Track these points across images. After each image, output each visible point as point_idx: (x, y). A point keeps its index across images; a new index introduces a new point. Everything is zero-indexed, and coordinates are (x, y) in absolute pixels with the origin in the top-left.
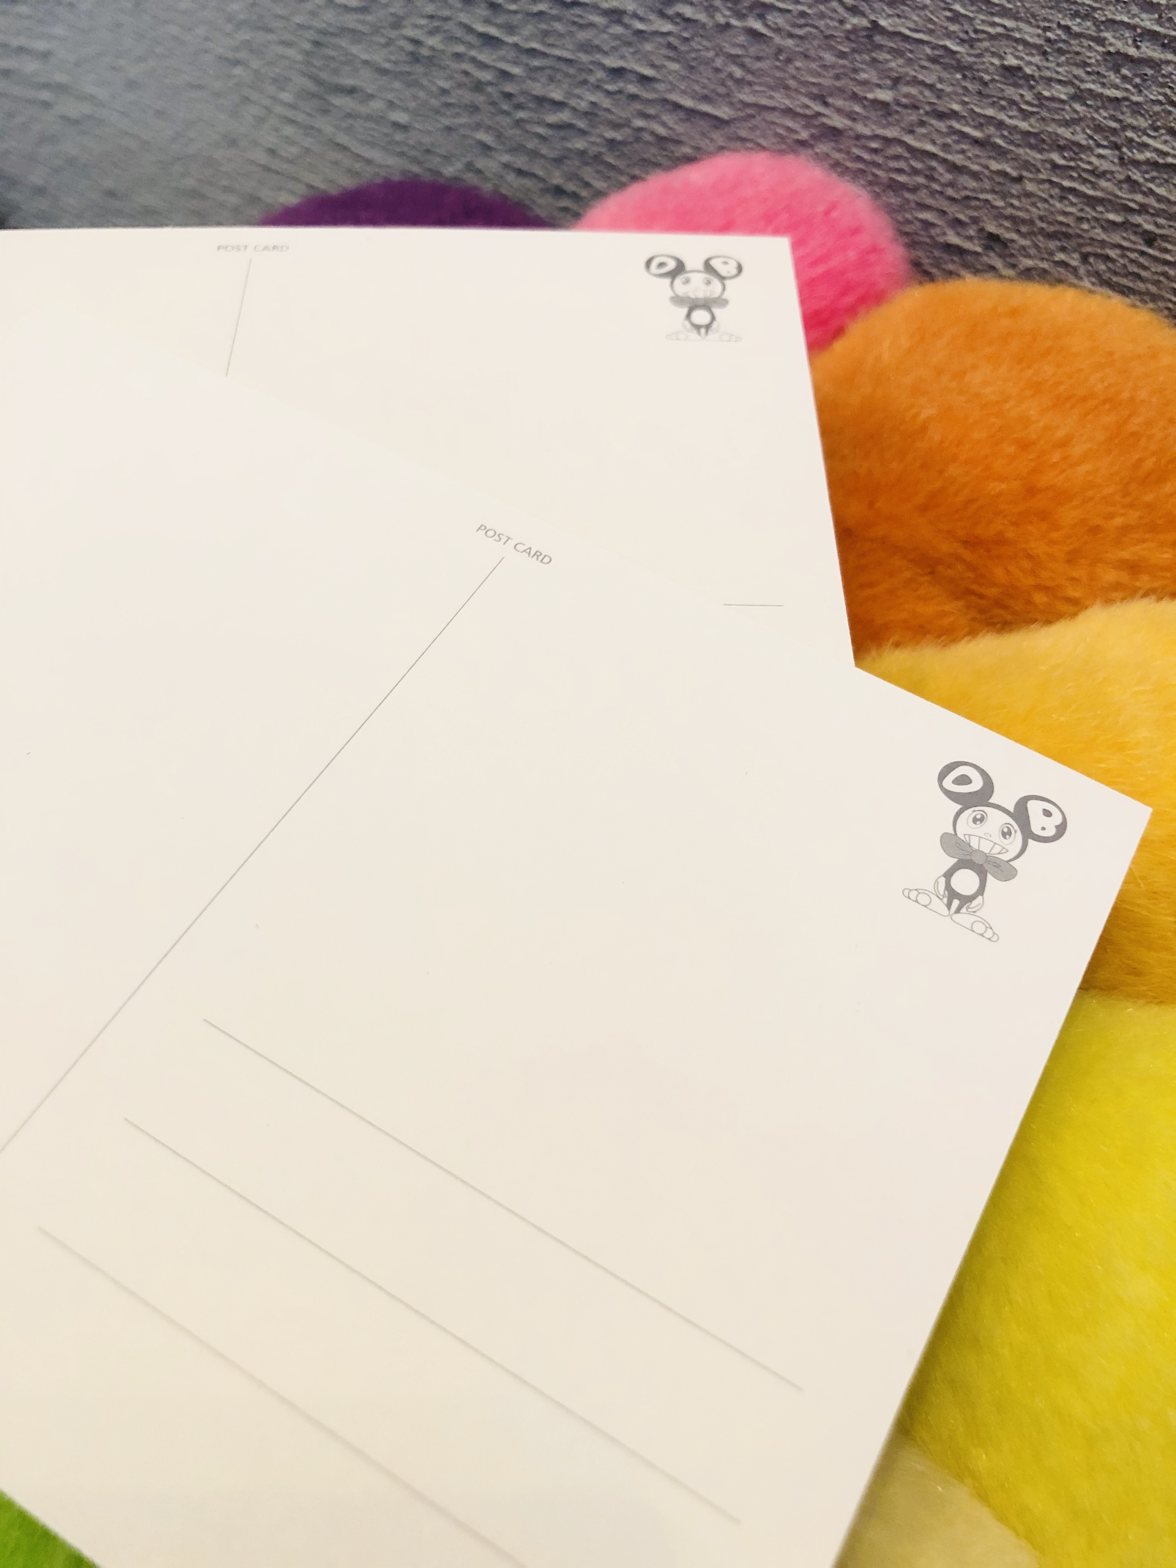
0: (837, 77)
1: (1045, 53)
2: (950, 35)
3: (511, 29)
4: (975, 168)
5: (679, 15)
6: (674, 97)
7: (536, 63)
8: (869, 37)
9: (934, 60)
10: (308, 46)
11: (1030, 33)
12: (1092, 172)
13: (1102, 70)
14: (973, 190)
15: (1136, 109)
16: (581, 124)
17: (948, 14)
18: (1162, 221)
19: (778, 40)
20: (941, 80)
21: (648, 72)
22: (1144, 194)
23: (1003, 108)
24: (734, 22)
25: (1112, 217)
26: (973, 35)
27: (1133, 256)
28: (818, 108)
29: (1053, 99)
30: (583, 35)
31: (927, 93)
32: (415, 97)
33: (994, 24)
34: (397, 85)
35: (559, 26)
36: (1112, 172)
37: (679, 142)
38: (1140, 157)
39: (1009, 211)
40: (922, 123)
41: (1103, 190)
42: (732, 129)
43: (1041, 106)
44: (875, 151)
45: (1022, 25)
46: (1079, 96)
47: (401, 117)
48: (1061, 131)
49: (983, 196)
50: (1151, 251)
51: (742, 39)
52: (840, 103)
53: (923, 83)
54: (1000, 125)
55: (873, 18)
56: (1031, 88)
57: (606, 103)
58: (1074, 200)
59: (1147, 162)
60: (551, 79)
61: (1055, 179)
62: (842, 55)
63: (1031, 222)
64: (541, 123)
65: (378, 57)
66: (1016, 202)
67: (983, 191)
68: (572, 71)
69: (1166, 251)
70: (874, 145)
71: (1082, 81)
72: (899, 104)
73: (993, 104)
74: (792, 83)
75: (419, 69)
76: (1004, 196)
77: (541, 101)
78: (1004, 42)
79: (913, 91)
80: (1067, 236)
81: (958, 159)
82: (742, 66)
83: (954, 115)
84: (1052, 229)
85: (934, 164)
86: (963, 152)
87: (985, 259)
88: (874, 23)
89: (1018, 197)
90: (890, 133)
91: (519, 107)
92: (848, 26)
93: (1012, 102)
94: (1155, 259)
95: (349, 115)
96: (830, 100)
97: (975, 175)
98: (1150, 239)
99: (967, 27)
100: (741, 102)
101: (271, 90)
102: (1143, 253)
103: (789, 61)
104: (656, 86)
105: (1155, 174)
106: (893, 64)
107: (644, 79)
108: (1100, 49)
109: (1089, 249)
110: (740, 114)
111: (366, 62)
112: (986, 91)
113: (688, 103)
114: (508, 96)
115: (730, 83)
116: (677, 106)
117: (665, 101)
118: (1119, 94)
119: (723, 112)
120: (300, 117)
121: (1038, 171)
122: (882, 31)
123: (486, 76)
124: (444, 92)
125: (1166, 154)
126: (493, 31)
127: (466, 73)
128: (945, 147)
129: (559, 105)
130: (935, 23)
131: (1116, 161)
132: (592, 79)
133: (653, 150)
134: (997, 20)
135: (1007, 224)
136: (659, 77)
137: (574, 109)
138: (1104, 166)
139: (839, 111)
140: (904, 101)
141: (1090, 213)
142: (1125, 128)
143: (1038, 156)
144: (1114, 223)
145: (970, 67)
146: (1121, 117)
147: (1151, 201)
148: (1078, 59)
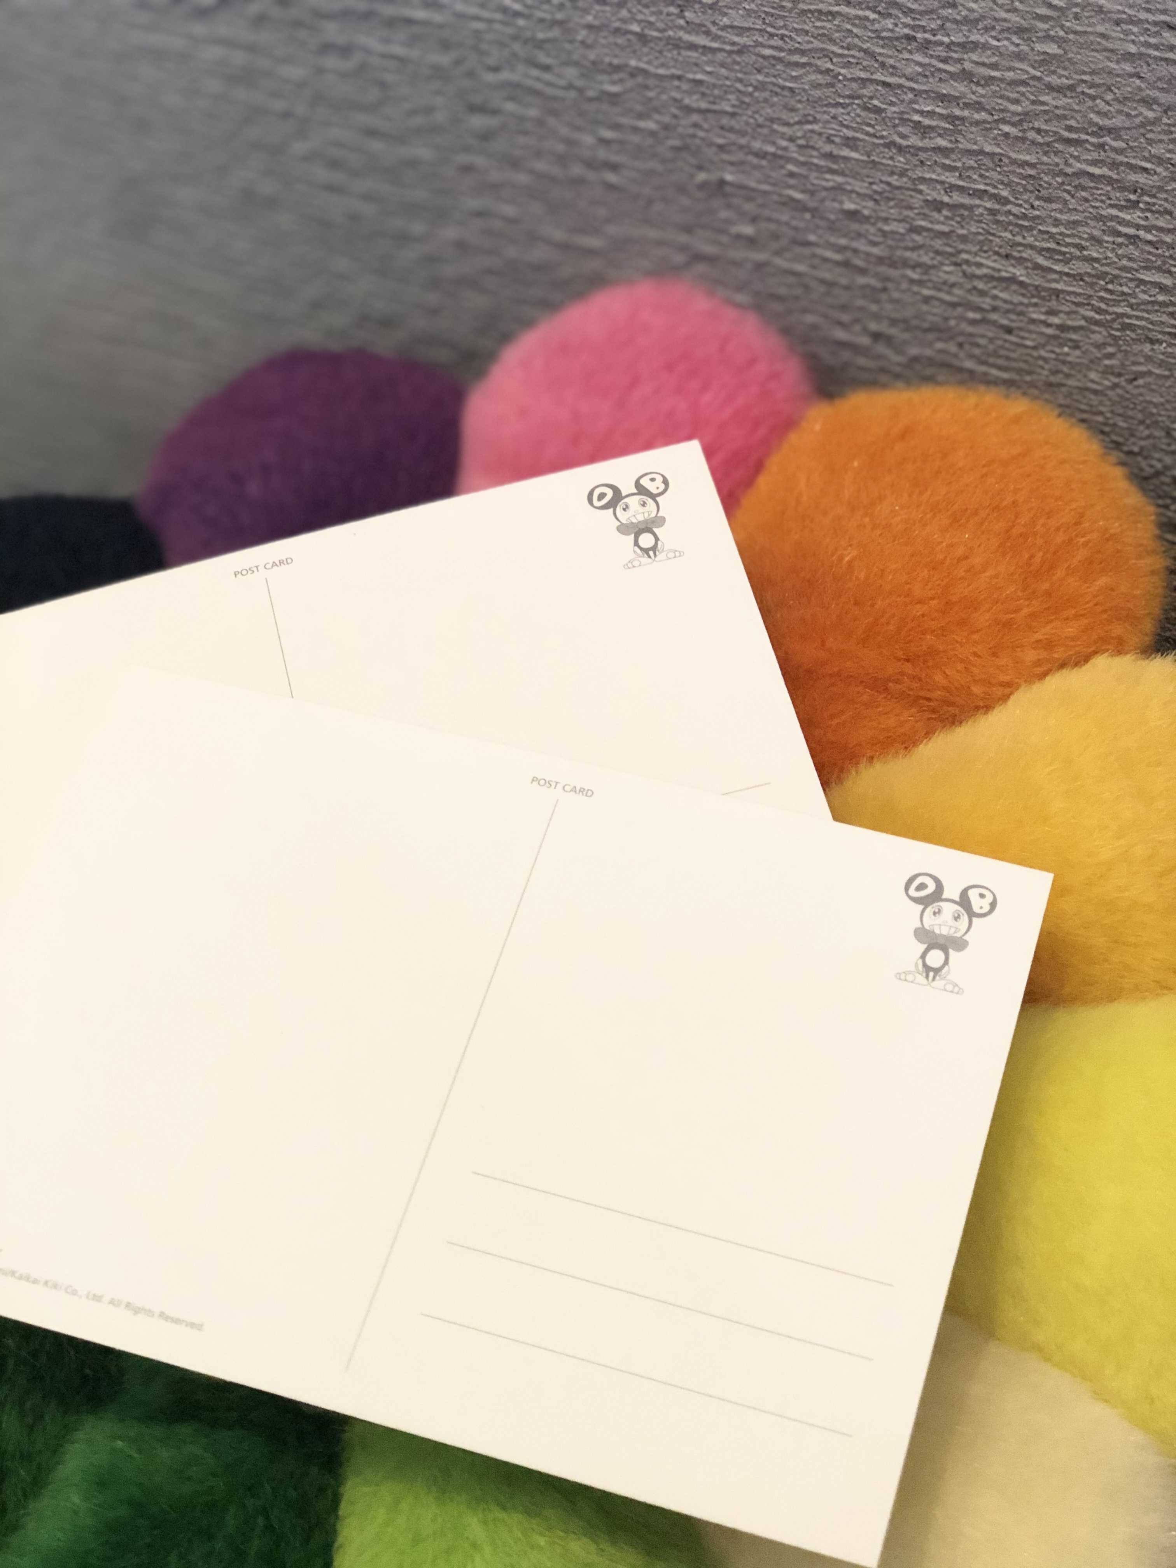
0: (698, 216)
1: (875, 200)
2: (789, 187)
4: (844, 282)
6: (543, 233)
8: (720, 189)
9: (783, 205)
11: (860, 186)
12: (945, 284)
13: (927, 211)
14: (847, 299)
15: (964, 239)
17: (784, 172)
18: (1012, 317)
19: (634, 189)
20: (793, 218)
22: (991, 298)
23: (852, 239)
24: (590, 176)
25: (971, 315)
26: (810, 187)
27: (1000, 343)
29: (893, 232)
31: (784, 228)
33: (827, 180)
36: (960, 284)
38: (978, 272)
39: (884, 313)
40: (787, 250)
41: (957, 296)
42: (607, 257)
43: (884, 237)
45: (850, 180)
46: (915, 230)
48: (908, 254)
49: (857, 303)
50: (1011, 339)
52: (706, 235)
53: (780, 222)
54: (855, 251)
55: (719, 174)
56: (872, 224)
58: (936, 303)
59: (985, 276)
61: (916, 290)
62: (699, 200)
66: (887, 307)
67: (855, 299)
71: (913, 219)
72: (760, 236)
73: (844, 236)
76: (874, 302)
78: (839, 192)
79: (773, 227)
80: (940, 330)
81: (827, 276)
86: (829, 271)
88: (722, 179)
92: (699, 180)
93: (859, 235)
97: (846, 288)
105: (994, 283)
106: (746, 208)
108: (921, 197)
112: (836, 227)
118: (947, 229)
121: (897, 283)
122: (732, 185)
125: (999, 270)
130: (774, 178)
131: (961, 274)
134: (828, 177)
135: (885, 323)
138: (952, 279)
140: (765, 234)
141: (952, 313)
142: (960, 252)
143: (894, 272)
144: (975, 320)
145: (816, 210)
146: (954, 244)
147: (999, 303)
148: (904, 204)
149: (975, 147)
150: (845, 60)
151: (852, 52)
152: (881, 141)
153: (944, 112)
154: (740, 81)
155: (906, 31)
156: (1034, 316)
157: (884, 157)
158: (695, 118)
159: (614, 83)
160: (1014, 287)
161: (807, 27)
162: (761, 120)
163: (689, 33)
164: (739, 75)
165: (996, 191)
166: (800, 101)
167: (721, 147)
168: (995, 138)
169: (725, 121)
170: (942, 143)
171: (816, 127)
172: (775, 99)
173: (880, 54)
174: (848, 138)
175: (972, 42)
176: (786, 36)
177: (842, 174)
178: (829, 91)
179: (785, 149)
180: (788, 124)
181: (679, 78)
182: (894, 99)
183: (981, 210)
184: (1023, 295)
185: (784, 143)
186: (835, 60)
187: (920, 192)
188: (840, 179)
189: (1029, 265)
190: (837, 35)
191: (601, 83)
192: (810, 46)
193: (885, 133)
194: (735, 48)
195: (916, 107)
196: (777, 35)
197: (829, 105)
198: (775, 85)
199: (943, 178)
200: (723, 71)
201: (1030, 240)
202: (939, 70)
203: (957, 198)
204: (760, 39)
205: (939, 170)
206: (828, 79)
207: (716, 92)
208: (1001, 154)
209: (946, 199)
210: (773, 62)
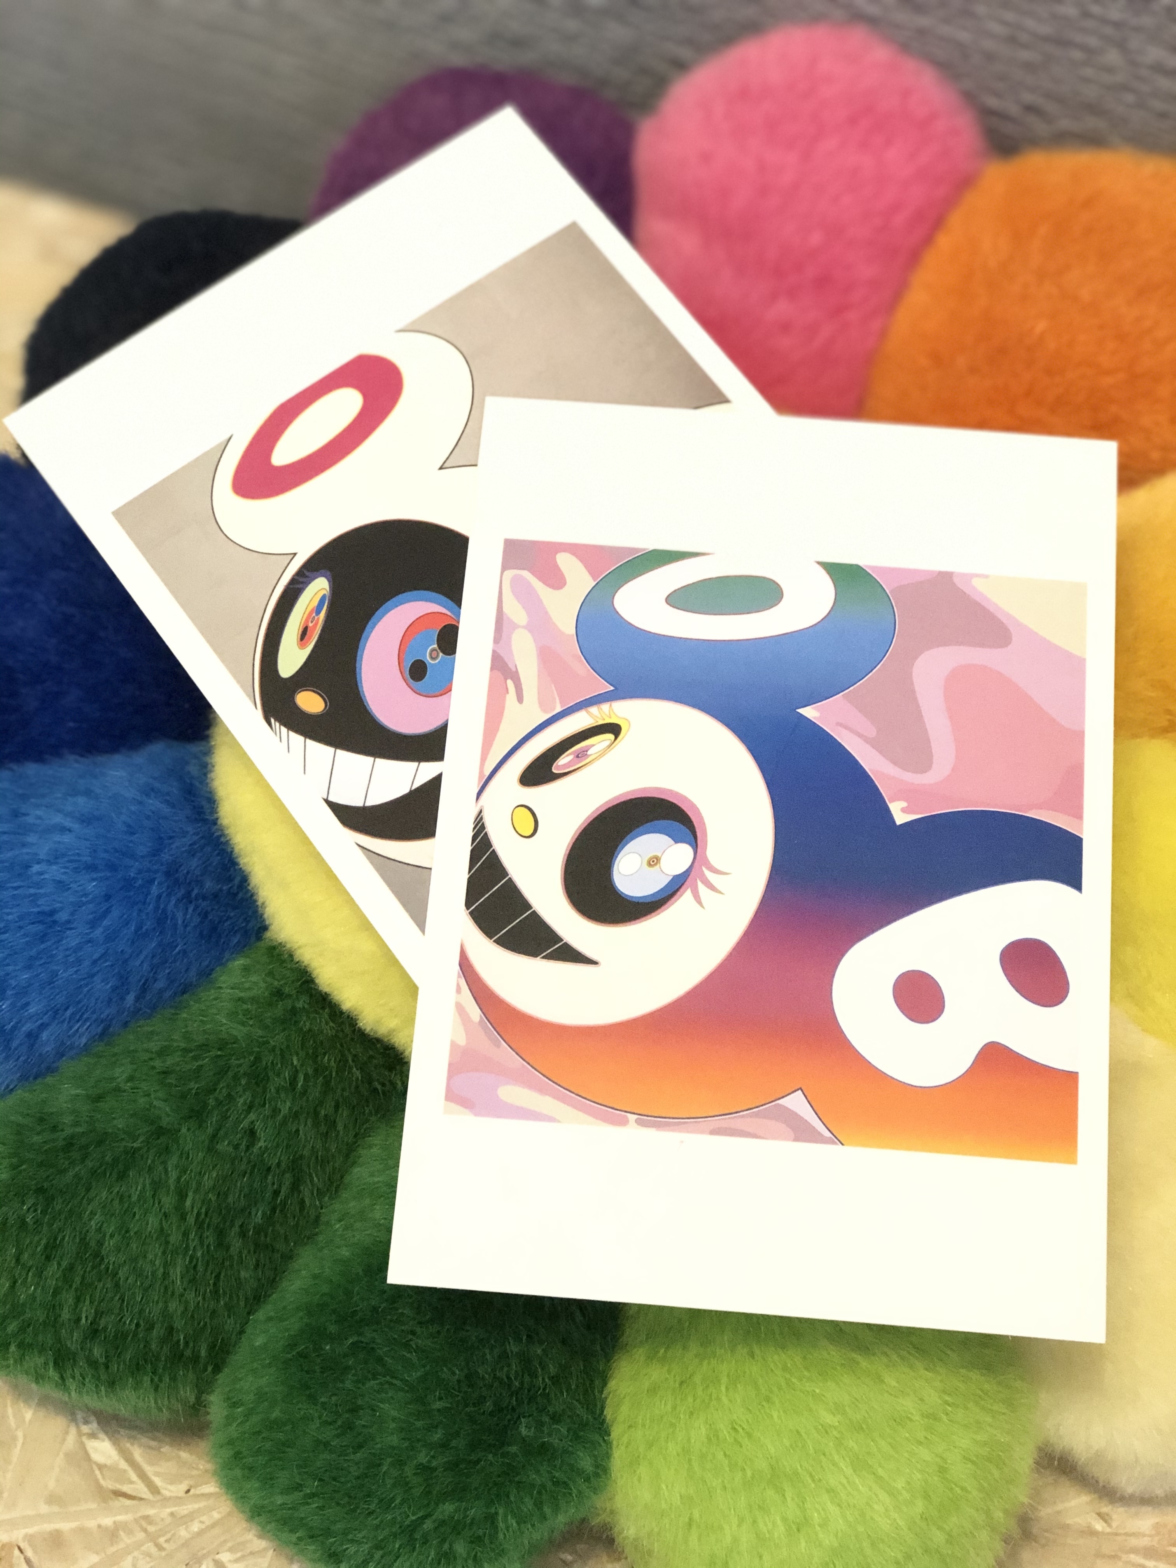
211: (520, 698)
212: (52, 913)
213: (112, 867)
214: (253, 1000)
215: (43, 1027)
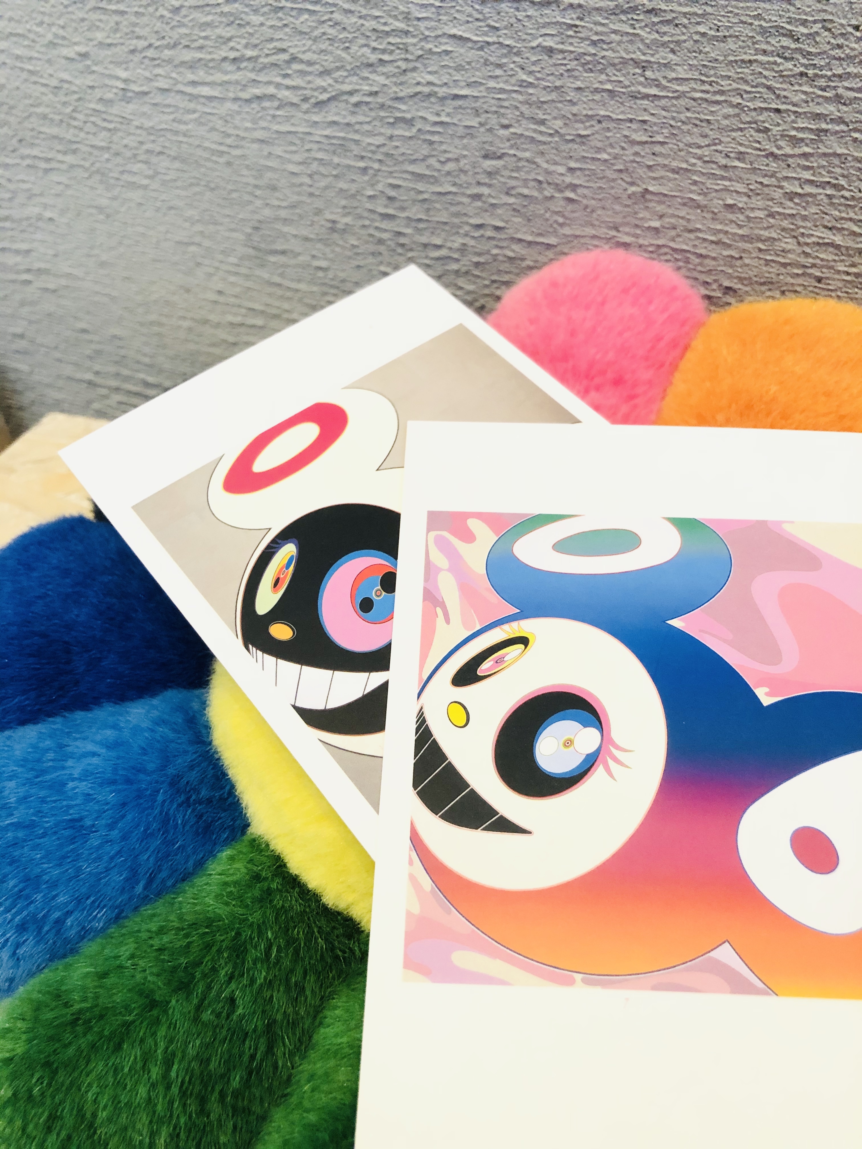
0: (625, 217)
1: (749, 196)
2: (691, 192)
3: (403, 209)
4: (714, 255)
5: (520, 194)
6: (519, 236)
7: (421, 225)
8: (643, 197)
9: (684, 204)
10: (249, 230)
11: (740, 187)
12: (783, 251)
13: (783, 201)
14: (713, 266)
15: (805, 218)
16: (456, 256)
17: (690, 181)
18: (824, 270)
19: (585, 202)
20: (688, 214)
21: (501, 224)
22: (813, 258)
23: (726, 224)
24: (557, 195)
25: (796, 271)
26: (705, 190)
27: (811, 289)
28: (613, 233)
29: (756, 217)
30: (453, 209)
31: (681, 221)
32: (333, 251)
33: (719, 184)
34: (319, 246)
35: (438, 206)
36: (794, 250)
37: (523, 259)
38: (809, 241)
39: (736, 274)
40: (679, 236)
41: (790, 259)
42: (559, 248)
43: (749, 222)
44: (651, 252)
45: (734, 183)
46: (771, 215)
47: (323, 264)
48: (762, 232)
49: (719, 268)
50: (820, 285)
51: (562, 203)
52: (627, 229)
53: (679, 217)
54: (726, 232)
55: (644, 187)
56: (743, 213)
57: (472, 243)
58: (773, 265)
59: (814, 243)
60: (432, 233)
61: (762, 256)
62: (627, 206)
63: (750, 278)
64: (427, 257)
65: (305, 232)
66: (739, 270)
67: (719, 266)
68: (447, 228)
69: (829, 284)
70: (651, 249)
71: (772, 207)
72: (664, 227)
73: (721, 223)
74: (596, 223)
75: (335, 236)
76: (731, 267)
77: (425, 246)
78: (724, 192)
79: (673, 220)
80: (772, 283)
81: (703, 252)
82: (563, 216)
83: (698, 230)
84: (762, 280)
85: (689, 255)
86: (706, 248)
87: (724, 300)
88: (646, 190)
89: (741, 267)
90: (660, 242)
91: (411, 250)
92: (629, 192)
93: (732, 221)
94: (823, 289)
95: (282, 266)
96: (621, 229)
97: (714, 259)
98: (819, 280)
99: (701, 186)
100: (564, 235)
101: (221, 257)
102: (815, 287)
103: (593, 211)
104: (506, 231)
105: (818, 248)
106: (658, 209)
107: (497, 228)
108: (781, 191)
109: (784, 288)
110: (564, 241)
111: (295, 236)
112: (717, 217)
113: (530, 238)
114: (403, 245)
115: (555, 226)
116: (520, 240)
117: (512, 239)
118: (794, 212)
119: (552, 241)
120: (243, 270)
121: (750, 253)
122: (652, 193)
123: (385, 236)
124: (354, 246)
125: (824, 238)
126: (391, 211)
127: (371, 235)
128: (695, 246)
129: (438, 247)
130: (682, 187)
131: (795, 244)
132: (462, 231)
133: (507, 265)
134: (719, 182)
135: (735, 281)
136: (507, 226)
137: (450, 249)
138: (789, 247)
139: (627, 234)
140: (667, 226)
141: (783, 270)
142: (798, 228)
143: (750, 246)
144: (797, 274)
145: (706, 206)
146: (795, 222)
147: (818, 261)
148: (769, 197)
149: (831, 151)
150: (752, 95)
151: (758, 89)
152: (763, 153)
153: (813, 127)
154: (673, 118)
155: (802, 69)
156: (840, 268)
157: (763, 165)
158: (637, 148)
159: (586, 128)
160: (831, 249)
161: (729, 74)
162: (681, 145)
163: (645, 87)
164: (675, 114)
165: (836, 182)
166: (711, 130)
167: (649, 167)
168: (846, 143)
169: (658, 149)
170: (807, 150)
171: (719, 148)
172: (695, 130)
173: (778, 89)
174: (741, 153)
175: (849, 73)
176: (714, 82)
177: (730, 180)
178: (734, 120)
179: (694, 165)
180: (700, 147)
181: (631, 121)
182: (780, 121)
183: (822, 197)
184: (837, 255)
185: (694, 161)
186: (745, 96)
187: (781, 187)
188: (727, 183)
189: (846, 233)
190: (750, 77)
191: (577, 129)
192: (729, 88)
193: (767, 147)
194: (676, 95)
195: (795, 125)
196: (707, 82)
197: (733, 130)
198: (696, 118)
199: (800, 176)
200: (664, 113)
201: (852, 215)
202: (819, 96)
203: (809, 189)
204: (695, 86)
205: (799, 170)
206: (737, 111)
207: (655, 128)
208: (848, 154)
209: (799, 191)
210: (700, 102)
211: (447, 621)
212: (81, 819)
213: (128, 781)
214: (236, 883)
215: (69, 913)
